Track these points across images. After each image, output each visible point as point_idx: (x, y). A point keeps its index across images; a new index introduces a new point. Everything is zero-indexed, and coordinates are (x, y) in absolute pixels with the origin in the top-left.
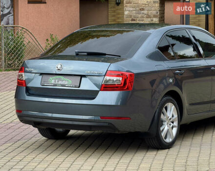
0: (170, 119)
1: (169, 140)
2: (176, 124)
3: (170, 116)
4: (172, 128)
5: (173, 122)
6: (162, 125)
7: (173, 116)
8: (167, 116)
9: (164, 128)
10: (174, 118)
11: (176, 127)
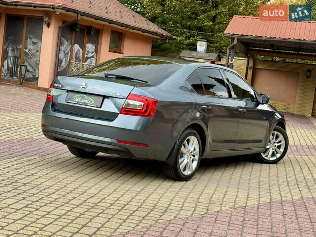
0: (191, 152)
1: (187, 173)
2: (197, 157)
3: (192, 149)
4: (193, 161)
5: (194, 156)
6: (182, 157)
7: (194, 149)
8: (188, 149)
9: (183, 161)
10: (195, 151)
11: (196, 160)
